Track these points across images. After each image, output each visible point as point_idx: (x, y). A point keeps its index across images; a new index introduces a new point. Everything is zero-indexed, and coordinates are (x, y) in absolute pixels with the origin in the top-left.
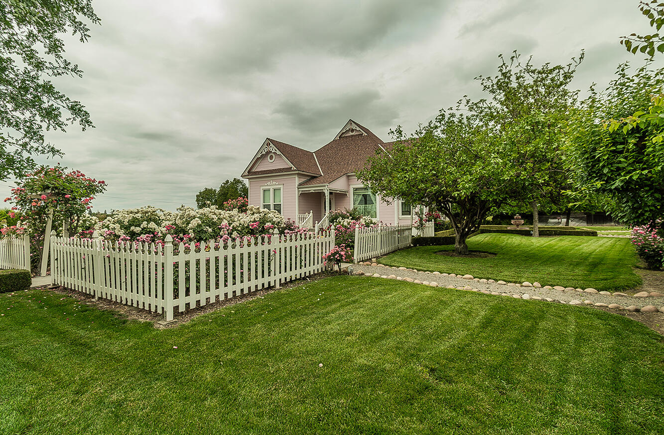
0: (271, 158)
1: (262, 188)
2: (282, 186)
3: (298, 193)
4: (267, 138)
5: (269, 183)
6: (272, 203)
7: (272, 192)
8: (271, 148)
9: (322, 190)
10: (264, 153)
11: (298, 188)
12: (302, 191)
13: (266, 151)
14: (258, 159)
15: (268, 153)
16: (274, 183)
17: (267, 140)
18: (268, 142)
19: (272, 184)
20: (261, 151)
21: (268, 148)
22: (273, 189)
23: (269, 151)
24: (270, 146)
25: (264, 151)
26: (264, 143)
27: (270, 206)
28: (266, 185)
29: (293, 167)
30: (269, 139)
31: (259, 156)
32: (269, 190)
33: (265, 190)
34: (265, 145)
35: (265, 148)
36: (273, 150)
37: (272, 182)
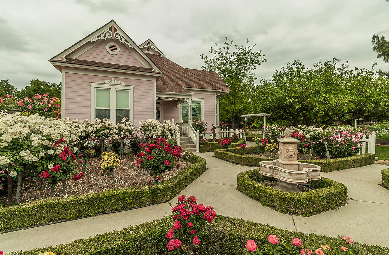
1: (93, 86)
2: (132, 88)
3: (156, 99)
4: (112, 21)
5: (108, 81)
6: (113, 108)
8: (118, 36)
10: (102, 37)
11: (157, 94)
12: (159, 97)
13: (107, 36)
16: (118, 82)
17: (112, 22)
18: (112, 26)
19: (113, 83)
20: (99, 34)
21: (113, 35)
22: (116, 90)
23: (113, 39)
24: (115, 33)
25: (105, 36)
26: (106, 25)
27: (110, 111)
28: (101, 82)
29: (155, 69)
30: (115, 23)
31: (94, 39)
32: (108, 90)
33: (98, 90)
34: (107, 29)
35: (106, 33)
36: (121, 39)
37: (113, 81)
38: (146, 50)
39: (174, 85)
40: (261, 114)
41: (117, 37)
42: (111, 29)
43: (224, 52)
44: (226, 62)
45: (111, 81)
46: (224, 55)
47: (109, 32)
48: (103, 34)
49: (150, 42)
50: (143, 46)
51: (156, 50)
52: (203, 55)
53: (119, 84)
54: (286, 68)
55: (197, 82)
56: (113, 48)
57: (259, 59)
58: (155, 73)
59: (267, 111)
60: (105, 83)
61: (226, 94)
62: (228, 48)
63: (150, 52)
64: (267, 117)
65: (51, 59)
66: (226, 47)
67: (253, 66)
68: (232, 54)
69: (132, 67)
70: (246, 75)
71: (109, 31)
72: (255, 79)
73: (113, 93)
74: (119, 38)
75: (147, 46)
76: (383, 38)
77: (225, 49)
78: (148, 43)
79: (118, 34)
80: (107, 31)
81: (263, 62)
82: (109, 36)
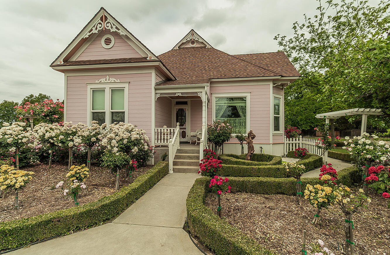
0: (108, 42)
1: (89, 87)
2: (126, 86)
3: (156, 96)
4: (102, 8)
5: (103, 80)
6: (108, 110)
7: (108, 94)
8: (109, 25)
9: (196, 93)
10: (94, 31)
11: (156, 89)
12: (161, 94)
13: (99, 29)
14: (84, 41)
15: (102, 33)
16: (112, 80)
17: (102, 10)
18: (103, 15)
19: (107, 81)
20: (90, 29)
21: (104, 25)
22: (111, 89)
23: (104, 30)
24: (106, 22)
25: (96, 29)
26: (96, 15)
27: (105, 114)
28: (97, 82)
29: (150, 56)
30: (105, 10)
31: (86, 35)
32: (103, 90)
33: (94, 91)
34: (98, 20)
35: (97, 25)
37: (108, 79)
38: (190, 44)
41: (108, 27)
42: (101, 19)
47: (100, 23)
48: (94, 27)
49: (194, 33)
50: (186, 40)
51: (200, 40)
53: (113, 82)
60: (100, 83)
63: (195, 45)
65: (52, 64)
69: (124, 59)
71: (100, 21)
75: (190, 39)
78: (192, 34)
79: (108, 23)
80: (98, 22)
82: (100, 27)
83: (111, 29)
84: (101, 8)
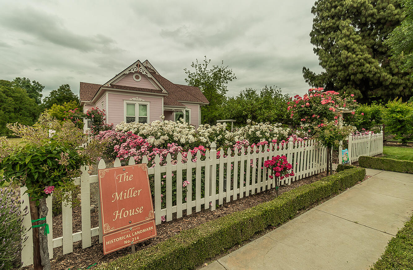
1: (125, 102)
2: (148, 103)
3: (163, 110)
5: (134, 99)
6: (137, 116)
10: (132, 71)
13: (135, 70)
14: (124, 75)
16: (140, 99)
19: (137, 100)
20: (130, 69)
21: (138, 69)
22: (139, 104)
23: (138, 72)
24: (140, 68)
25: (133, 70)
26: (134, 63)
27: (135, 118)
28: (130, 99)
29: (164, 91)
30: (140, 62)
31: (127, 72)
32: (134, 105)
33: (128, 104)
34: (135, 66)
35: (134, 68)
36: (143, 71)
37: (137, 99)
39: (170, 98)
40: (229, 120)
41: (141, 71)
42: (137, 65)
43: (203, 67)
44: (205, 76)
45: (136, 99)
46: (203, 70)
47: (136, 68)
48: (132, 69)
51: (152, 68)
52: (186, 69)
54: (245, 91)
55: (186, 96)
56: (137, 77)
57: (230, 76)
58: (164, 93)
59: (234, 118)
60: (132, 100)
61: (206, 105)
62: (206, 65)
64: (234, 122)
66: (205, 64)
67: (225, 81)
68: (210, 71)
69: (149, 89)
70: (220, 88)
71: (136, 66)
72: (227, 91)
73: (137, 107)
74: (142, 71)
76: (308, 69)
77: (204, 65)
78: (146, 63)
81: (233, 78)
82: (136, 70)
83: (142, 72)
84: (138, 61)
